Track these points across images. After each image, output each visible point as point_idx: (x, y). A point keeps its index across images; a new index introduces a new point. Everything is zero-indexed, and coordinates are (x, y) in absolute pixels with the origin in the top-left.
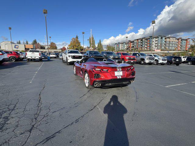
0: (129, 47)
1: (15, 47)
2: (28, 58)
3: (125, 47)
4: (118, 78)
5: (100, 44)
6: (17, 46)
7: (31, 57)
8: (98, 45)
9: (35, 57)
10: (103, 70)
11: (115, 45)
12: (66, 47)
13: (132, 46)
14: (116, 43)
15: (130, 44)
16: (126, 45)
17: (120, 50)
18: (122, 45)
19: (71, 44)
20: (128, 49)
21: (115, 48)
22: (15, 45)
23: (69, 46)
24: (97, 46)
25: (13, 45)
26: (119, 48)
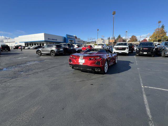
1: (103, 42)
4: (80, 64)
10: (73, 57)
12: (147, 39)
25: (102, 41)
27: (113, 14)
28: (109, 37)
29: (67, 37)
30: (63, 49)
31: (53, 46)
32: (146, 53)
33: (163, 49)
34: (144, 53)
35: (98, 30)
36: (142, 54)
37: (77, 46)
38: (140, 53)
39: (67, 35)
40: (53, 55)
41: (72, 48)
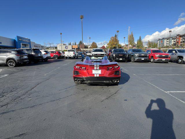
0: (178, 42)
1: (66, 48)
2: (66, 56)
3: (171, 43)
4: (95, 76)
5: (140, 41)
6: (67, 46)
7: (68, 55)
8: (138, 42)
9: (70, 56)
10: (81, 68)
11: (158, 41)
12: (105, 46)
13: (181, 41)
14: (159, 39)
15: (179, 39)
16: (173, 40)
17: (165, 47)
18: (168, 40)
19: (110, 42)
20: (175, 44)
21: (158, 45)
22: (66, 46)
23: (108, 45)
24: (136, 43)
25: (65, 46)
26: (163, 44)
27: (81, 18)
28: (75, 43)
29: (18, 40)
30: (28, 56)
31: (11, 52)
32: (122, 59)
33: (133, 56)
34: (120, 59)
35: (61, 34)
36: (118, 60)
37: (45, 51)
38: (117, 59)
39: (18, 37)
40: (12, 65)
41: (39, 55)
